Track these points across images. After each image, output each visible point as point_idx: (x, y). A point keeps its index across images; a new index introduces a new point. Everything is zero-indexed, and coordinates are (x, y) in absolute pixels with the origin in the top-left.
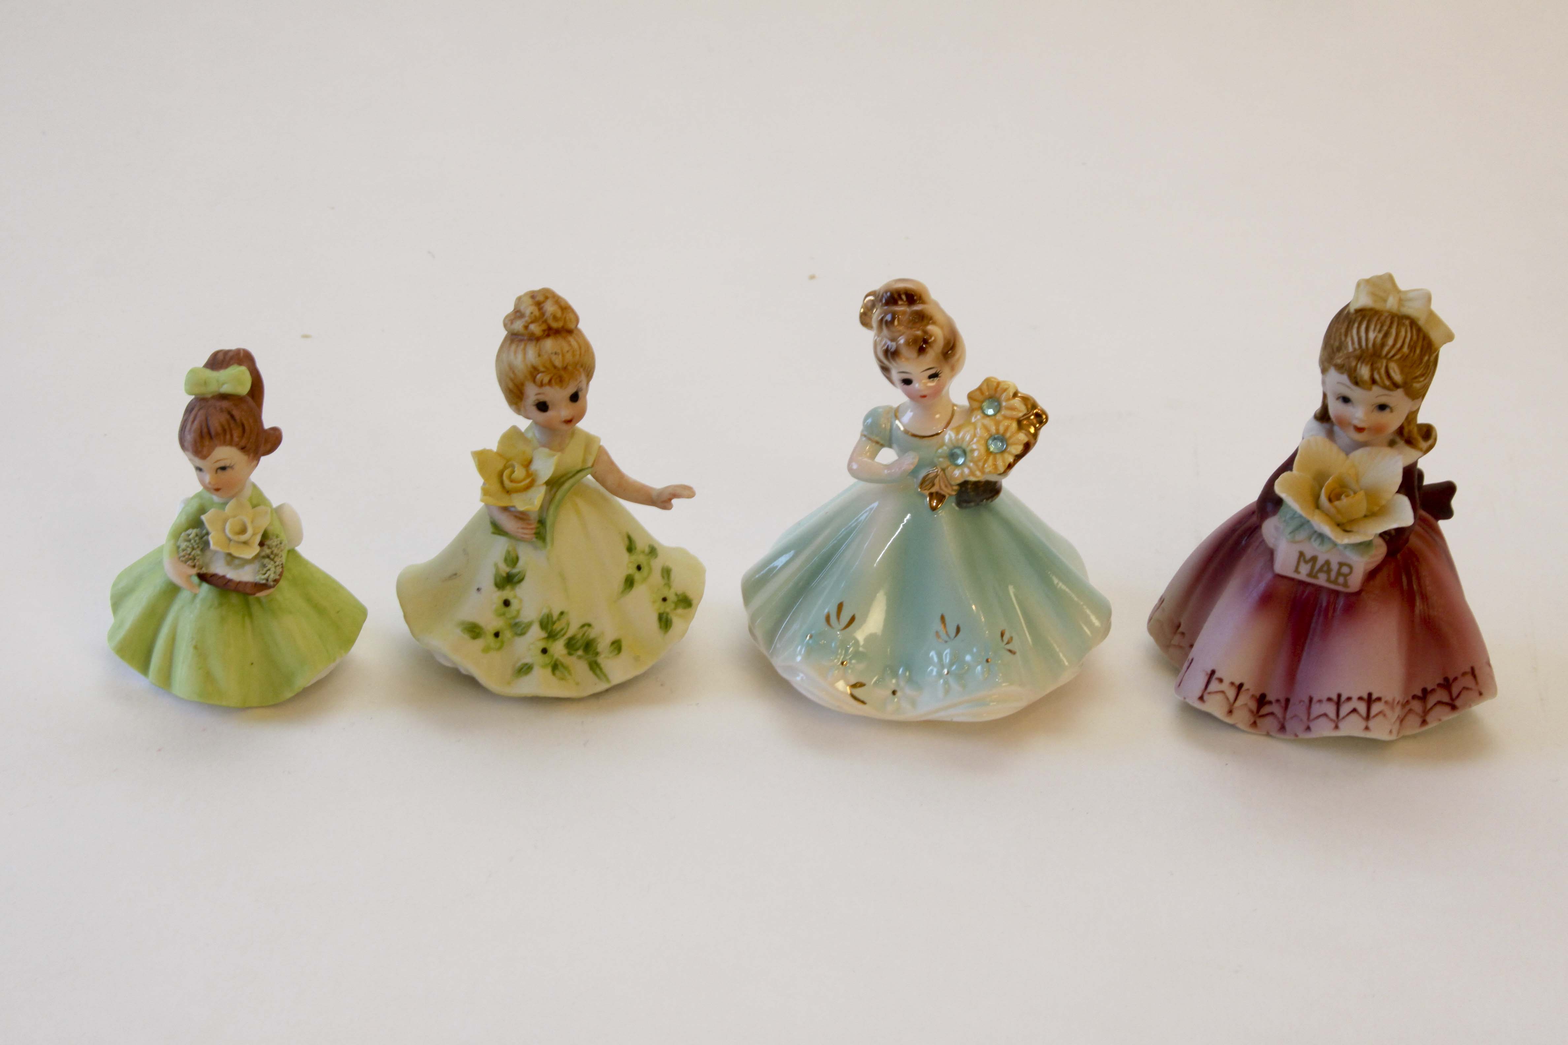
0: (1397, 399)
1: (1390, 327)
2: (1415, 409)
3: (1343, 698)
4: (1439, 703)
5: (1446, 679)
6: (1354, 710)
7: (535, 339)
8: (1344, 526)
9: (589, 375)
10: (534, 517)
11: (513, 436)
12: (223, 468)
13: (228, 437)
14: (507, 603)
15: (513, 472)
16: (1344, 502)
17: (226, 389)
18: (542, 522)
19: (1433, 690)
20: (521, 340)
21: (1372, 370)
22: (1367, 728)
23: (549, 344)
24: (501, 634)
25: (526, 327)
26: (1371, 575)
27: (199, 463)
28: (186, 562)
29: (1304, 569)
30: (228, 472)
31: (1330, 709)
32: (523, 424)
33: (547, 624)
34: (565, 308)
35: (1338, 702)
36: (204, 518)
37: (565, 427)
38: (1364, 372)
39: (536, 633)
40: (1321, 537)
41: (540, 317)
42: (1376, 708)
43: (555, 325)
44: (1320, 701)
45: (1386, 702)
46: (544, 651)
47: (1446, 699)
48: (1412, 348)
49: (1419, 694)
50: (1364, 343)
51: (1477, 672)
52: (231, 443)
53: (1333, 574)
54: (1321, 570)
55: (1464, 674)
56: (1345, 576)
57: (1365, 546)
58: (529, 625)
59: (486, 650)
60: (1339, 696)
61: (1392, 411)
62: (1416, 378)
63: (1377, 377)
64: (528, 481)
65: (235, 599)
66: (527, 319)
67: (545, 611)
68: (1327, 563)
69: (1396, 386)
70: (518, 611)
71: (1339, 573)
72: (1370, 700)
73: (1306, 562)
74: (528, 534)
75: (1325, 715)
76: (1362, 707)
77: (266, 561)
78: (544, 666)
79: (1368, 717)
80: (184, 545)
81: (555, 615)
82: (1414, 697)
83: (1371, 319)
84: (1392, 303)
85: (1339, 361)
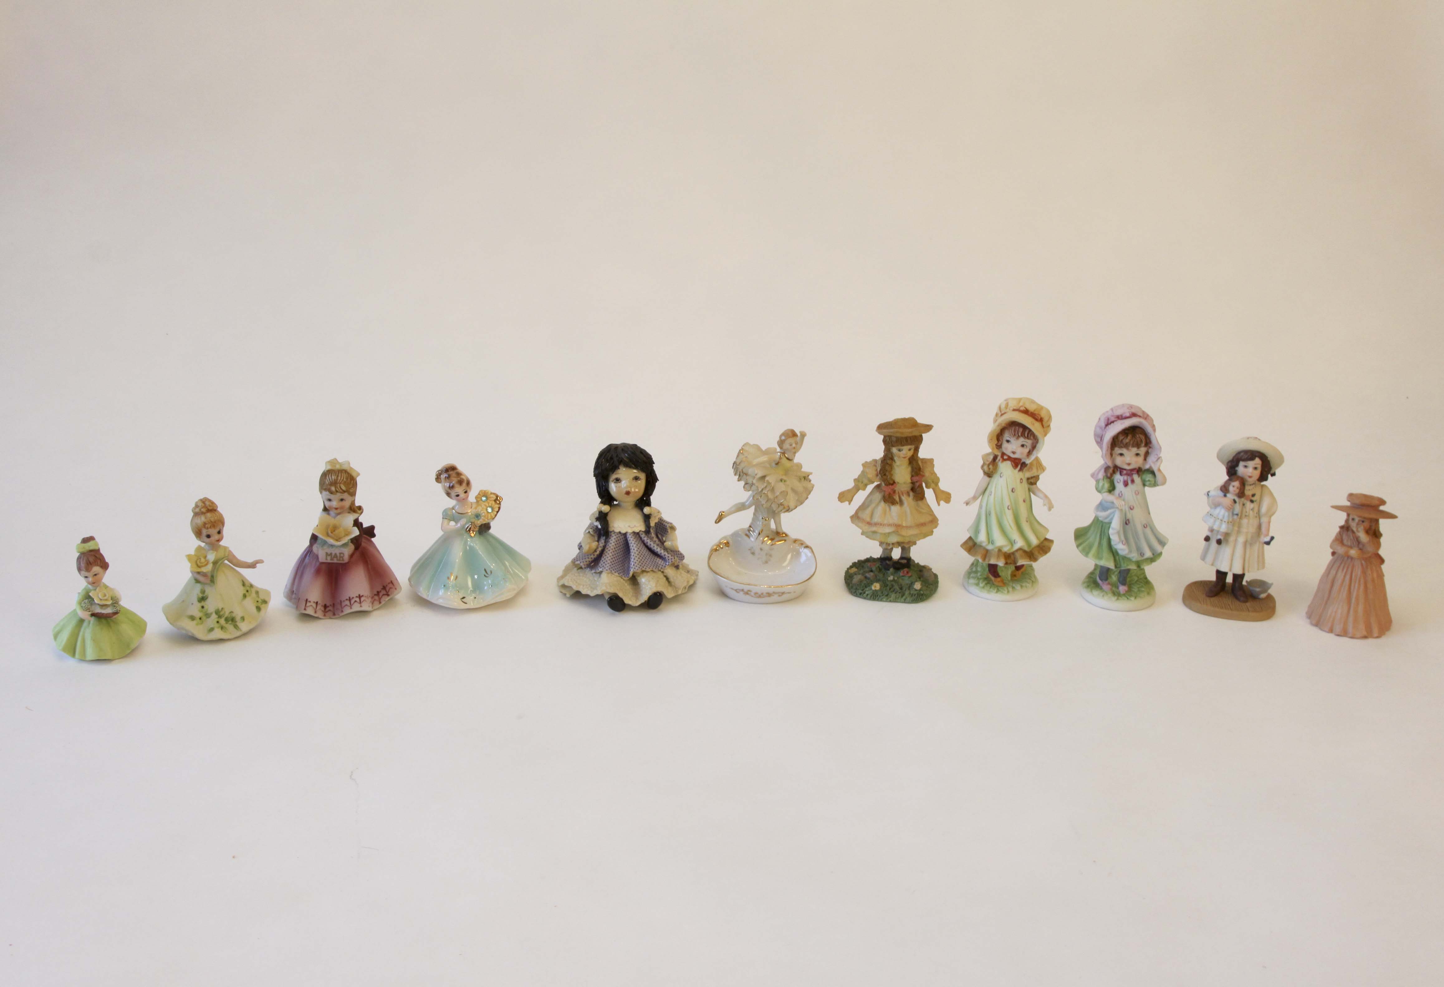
0: (345, 496)
1: (338, 474)
2: (353, 500)
3: (351, 598)
4: (384, 595)
5: (384, 586)
6: (355, 601)
7: (204, 513)
8: (337, 540)
10: (209, 575)
12: (96, 575)
13: (96, 563)
14: (203, 607)
15: (201, 560)
16: (337, 532)
17: (91, 548)
18: (212, 577)
19: (381, 591)
20: (199, 515)
21: (335, 488)
22: (361, 606)
23: (209, 515)
24: (202, 618)
25: (200, 510)
26: (351, 556)
27: (87, 574)
28: (86, 611)
29: (329, 558)
31: (348, 603)
32: (203, 545)
33: (218, 613)
35: (350, 600)
36: (90, 594)
37: (216, 543)
38: (333, 489)
39: (214, 616)
40: (332, 546)
41: (205, 506)
42: (362, 599)
43: (210, 508)
44: (344, 601)
45: (365, 597)
46: (218, 622)
47: (385, 593)
48: (347, 479)
49: (376, 593)
50: (331, 480)
51: (393, 582)
52: (98, 565)
53: (338, 558)
54: (334, 557)
55: (389, 583)
56: (342, 557)
57: (345, 545)
58: (211, 614)
59: (197, 624)
60: (350, 598)
61: (345, 501)
62: (350, 488)
63: (337, 490)
64: (206, 562)
65: (104, 621)
66: (200, 507)
67: (216, 608)
68: (336, 554)
69: (344, 492)
70: (207, 609)
71: (340, 557)
72: (360, 597)
73: (329, 555)
75: (346, 605)
76: (358, 600)
77: (115, 605)
78: (218, 628)
79: (360, 603)
80: (84, 605)
81: (220, 609)
82: (375, 595)
83: (333, 473)
84: (338, 467)
85: (324, 488)
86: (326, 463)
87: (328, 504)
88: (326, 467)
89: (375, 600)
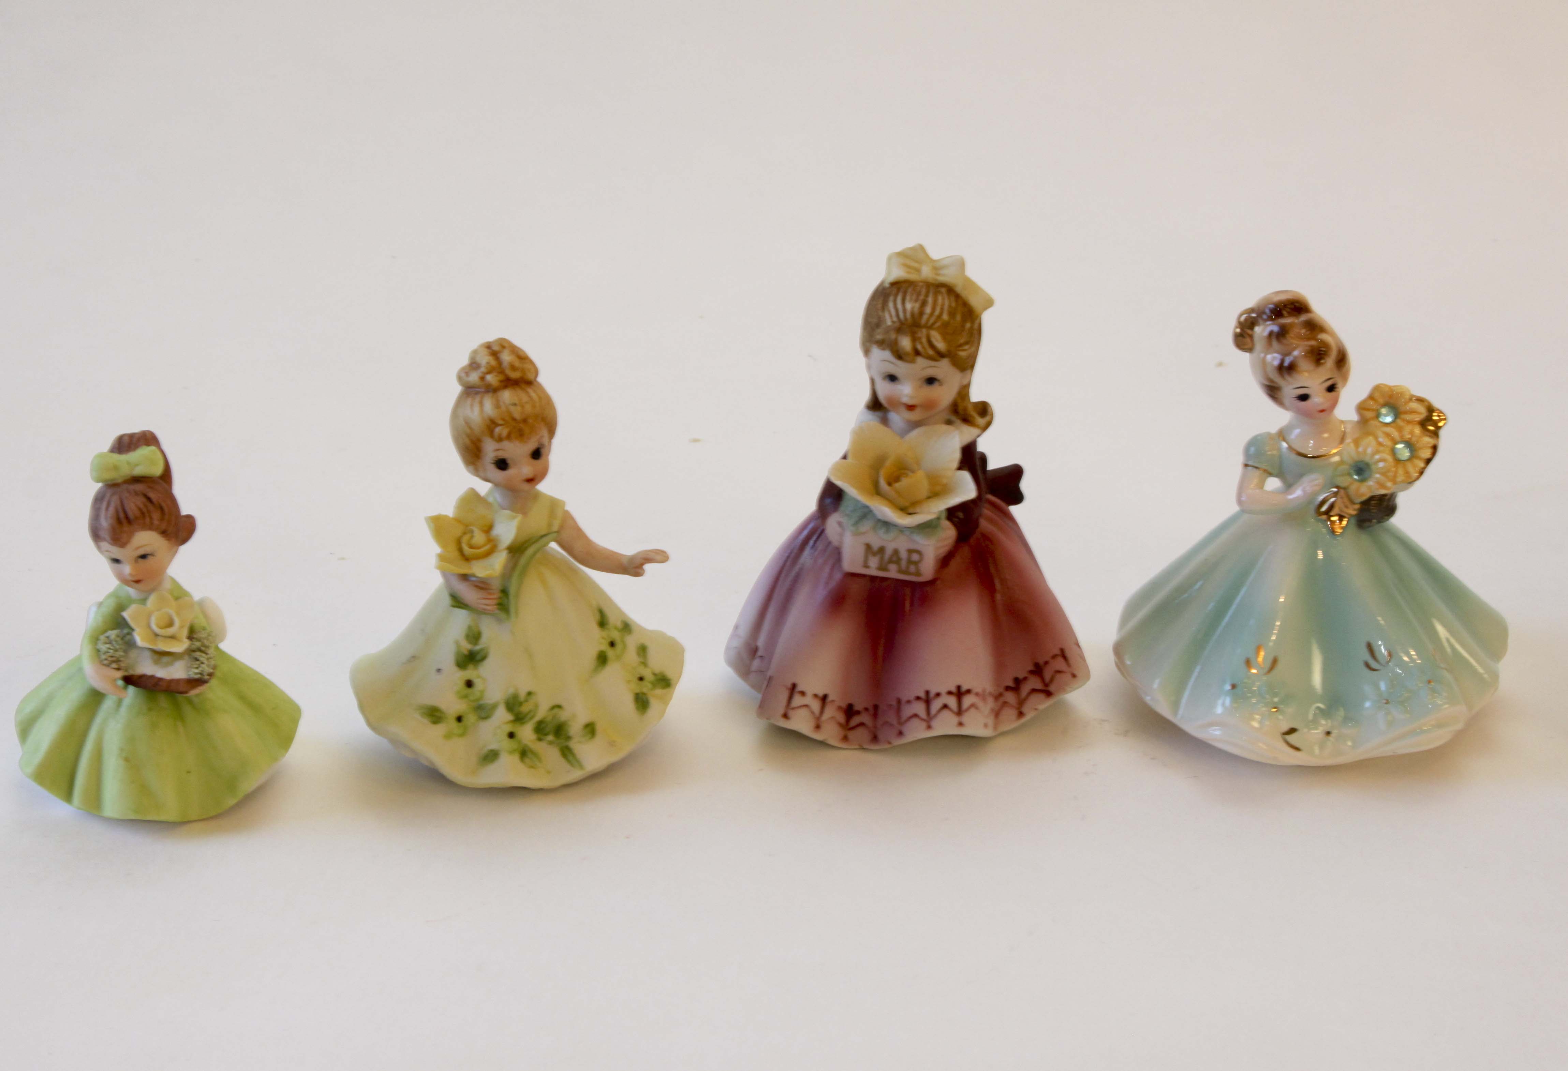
0: (943, 369)
1: (927, 296)
2: (965, 382)
3: (932, 694)
4: (1034, 691)
5: (1037, 665)
6: (945, 706)
7: (492, 390)
8: (905, 510)
9: (551, 427)
10: (496, 585)
11: (471, 499)
12: (144, 557)
13: (148, 520)
14: (469, 684)
15: (472, 537)
16: (904, 483)
17: (139, 471)
18: (505, 592)
19: (1025, 678)
20: (477, 393)
21: (914, 340)
22: (961, 724)
23: (507, 396)
24: (465, 720)
25: (482, 378)
26: (945, 561)
27: (117, 552)
28: (108, 666)
29: (874, 562)
30: (150, 561)
31: (919, 708)
32: (483, 488)
33: (513, 705)
34: (522, 357)
35: (927, 700)
36: (125, 614)
37: (526, 486)
38: (906, 343)
39: (502, 716)
40: (887, 525)
41: (498, 367)
42: (967, 701)
43: (514, 375)
44: (909, 702)
45: (977, 694)
46: (511, 735)
47: (1039, 685)
48: (952, 314)
49: (1011, 684)
50: (901, 315)
51: (1068, 654)
52: (150, 527)
53: (904, 563)
54: (890, 561)
55: (1054, 657)
56: (916, 563)
57: (927, 527)
58: (494, 707)
59: (448, 736)
60: (927, 693)
61: (941, 384)
62: (961, 345)
63: (919, 347)
64: (487, 548)
65: (163, 701)
66: (483, 369)
67: (511, 691)
68: (896, 552)
69: (941, 355)
70: (482, 692)
71: (910, 562)
72: (960, 693)
73: (874, 554)
74: (490, 604)
75: (916, 715)
76: (952, 702)
77: (197, 654)
78: (511, 752)
79: (960, 712)
80: (104, 647)
81: (522, 694)
82: (1008, 688)
83: (910, 290)
84: (926, 273)
85: (879, 337)
86: (890, 258)
87: (885, 390)
88: (889, 271)
89: (1005, 703)
